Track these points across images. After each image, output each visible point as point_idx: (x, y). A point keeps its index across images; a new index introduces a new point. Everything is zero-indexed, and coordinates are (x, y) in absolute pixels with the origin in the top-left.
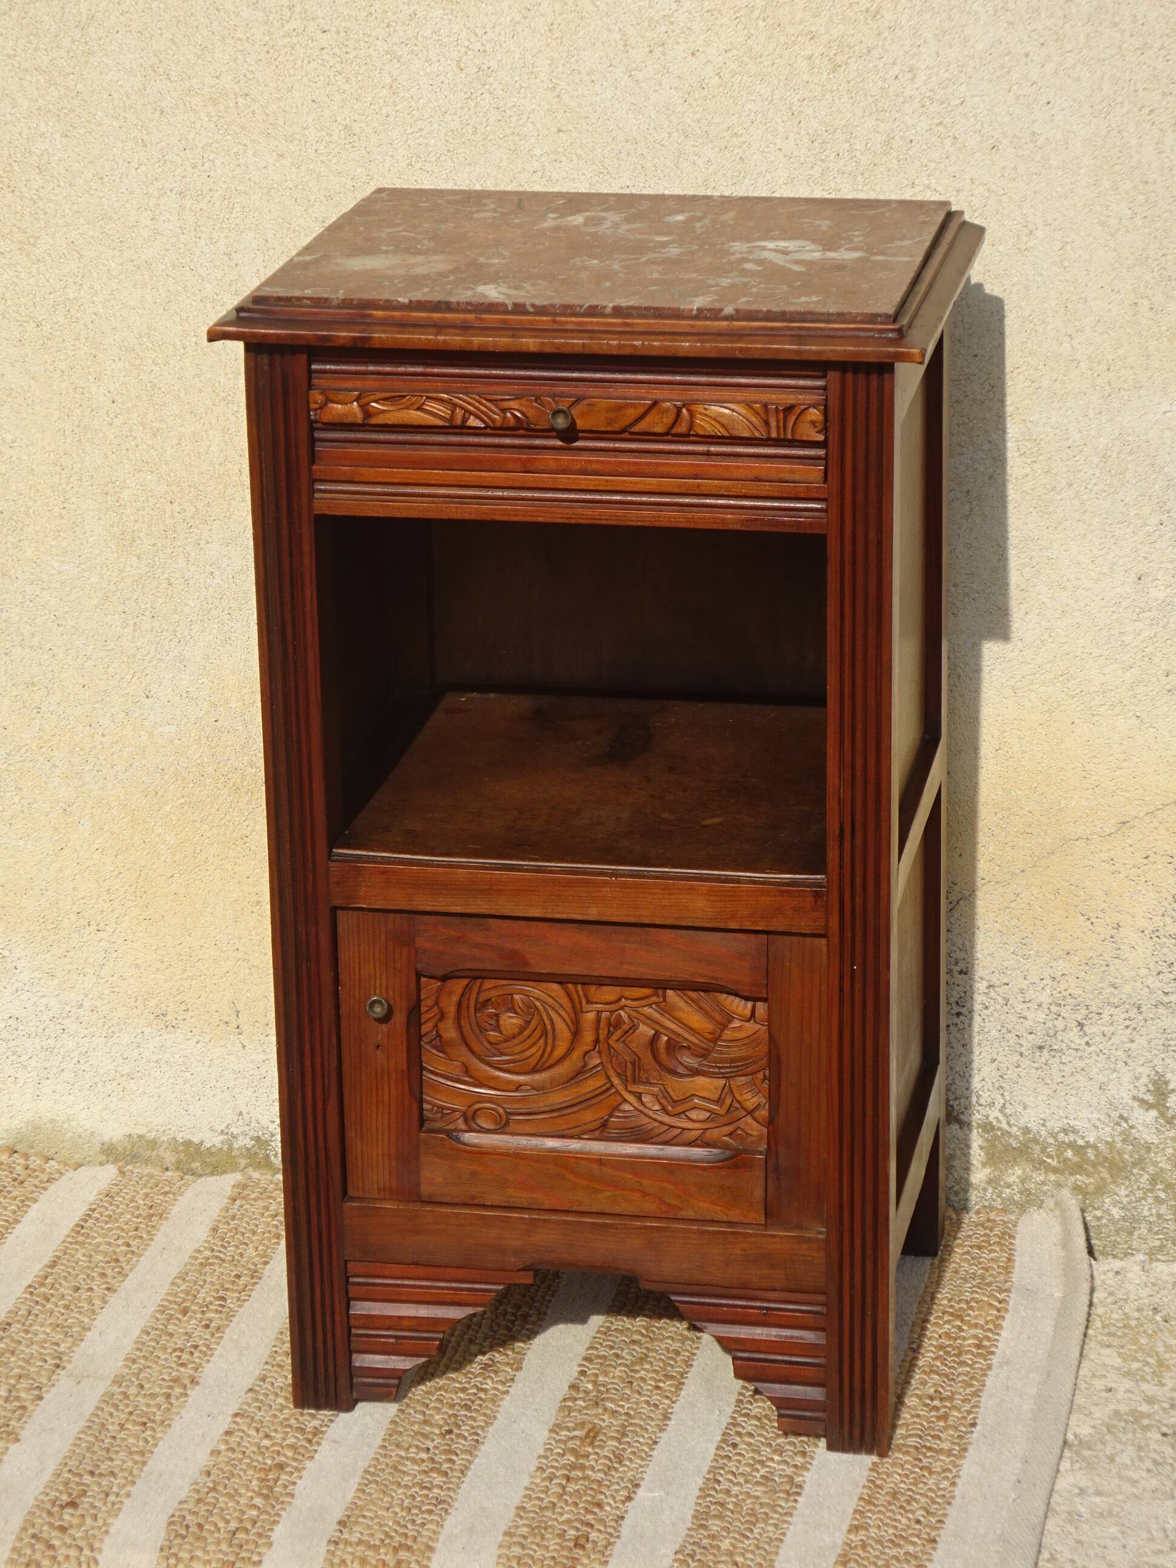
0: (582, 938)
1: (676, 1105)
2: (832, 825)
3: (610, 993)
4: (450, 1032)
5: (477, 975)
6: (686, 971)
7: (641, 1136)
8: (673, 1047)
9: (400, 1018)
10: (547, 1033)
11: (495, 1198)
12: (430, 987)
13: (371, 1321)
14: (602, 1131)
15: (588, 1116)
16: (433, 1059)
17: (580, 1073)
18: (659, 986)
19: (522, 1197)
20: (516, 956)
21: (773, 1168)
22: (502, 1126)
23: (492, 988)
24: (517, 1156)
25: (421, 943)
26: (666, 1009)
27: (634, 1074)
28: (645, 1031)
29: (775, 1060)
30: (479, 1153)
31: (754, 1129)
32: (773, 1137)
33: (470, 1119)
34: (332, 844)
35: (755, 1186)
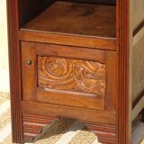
0: (70, 49)
1: (88, 85)
2: (117, 28)
3: (75, 61)
4: (43, 67)
5: (49, 56)
6: (91, 57)
7: (80, 91)
8: (87, 73)
9: (33, 64)
10: (62, 69)
11: (51, 102)
12: (40, 58)
13: (27, 126)
14: (73, 89)
15: (71, 86)
16: (40, 73)
17: (69, 77)
18: (85, 60)
19: (57, 102)
20: (56, 52)
21: (106, 99)
22: (53, 88)
23: (51, 59)
24: (56, 94)
25: (38, 49)
26: (86, 65)
27: (79, 78)
28: (82, 69)
29: (107, 76)
30: (48, 93)
31: (103, 90)
32: (106, 93)
33: (47, 85)
34: (20, 27)
35: (102, 102)
